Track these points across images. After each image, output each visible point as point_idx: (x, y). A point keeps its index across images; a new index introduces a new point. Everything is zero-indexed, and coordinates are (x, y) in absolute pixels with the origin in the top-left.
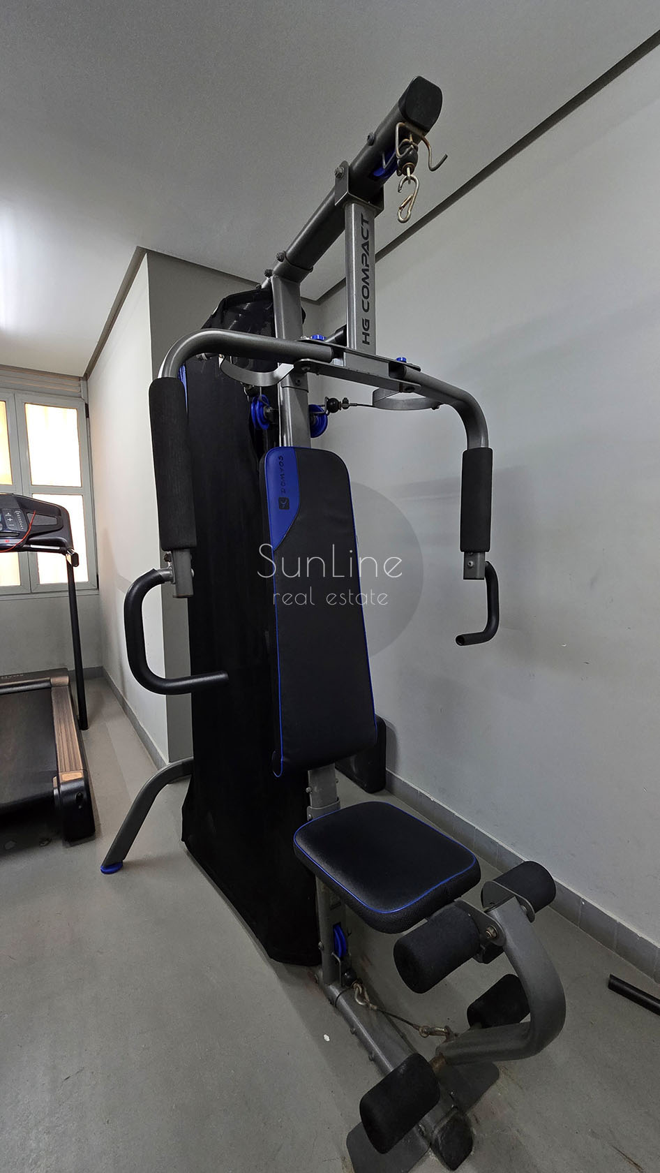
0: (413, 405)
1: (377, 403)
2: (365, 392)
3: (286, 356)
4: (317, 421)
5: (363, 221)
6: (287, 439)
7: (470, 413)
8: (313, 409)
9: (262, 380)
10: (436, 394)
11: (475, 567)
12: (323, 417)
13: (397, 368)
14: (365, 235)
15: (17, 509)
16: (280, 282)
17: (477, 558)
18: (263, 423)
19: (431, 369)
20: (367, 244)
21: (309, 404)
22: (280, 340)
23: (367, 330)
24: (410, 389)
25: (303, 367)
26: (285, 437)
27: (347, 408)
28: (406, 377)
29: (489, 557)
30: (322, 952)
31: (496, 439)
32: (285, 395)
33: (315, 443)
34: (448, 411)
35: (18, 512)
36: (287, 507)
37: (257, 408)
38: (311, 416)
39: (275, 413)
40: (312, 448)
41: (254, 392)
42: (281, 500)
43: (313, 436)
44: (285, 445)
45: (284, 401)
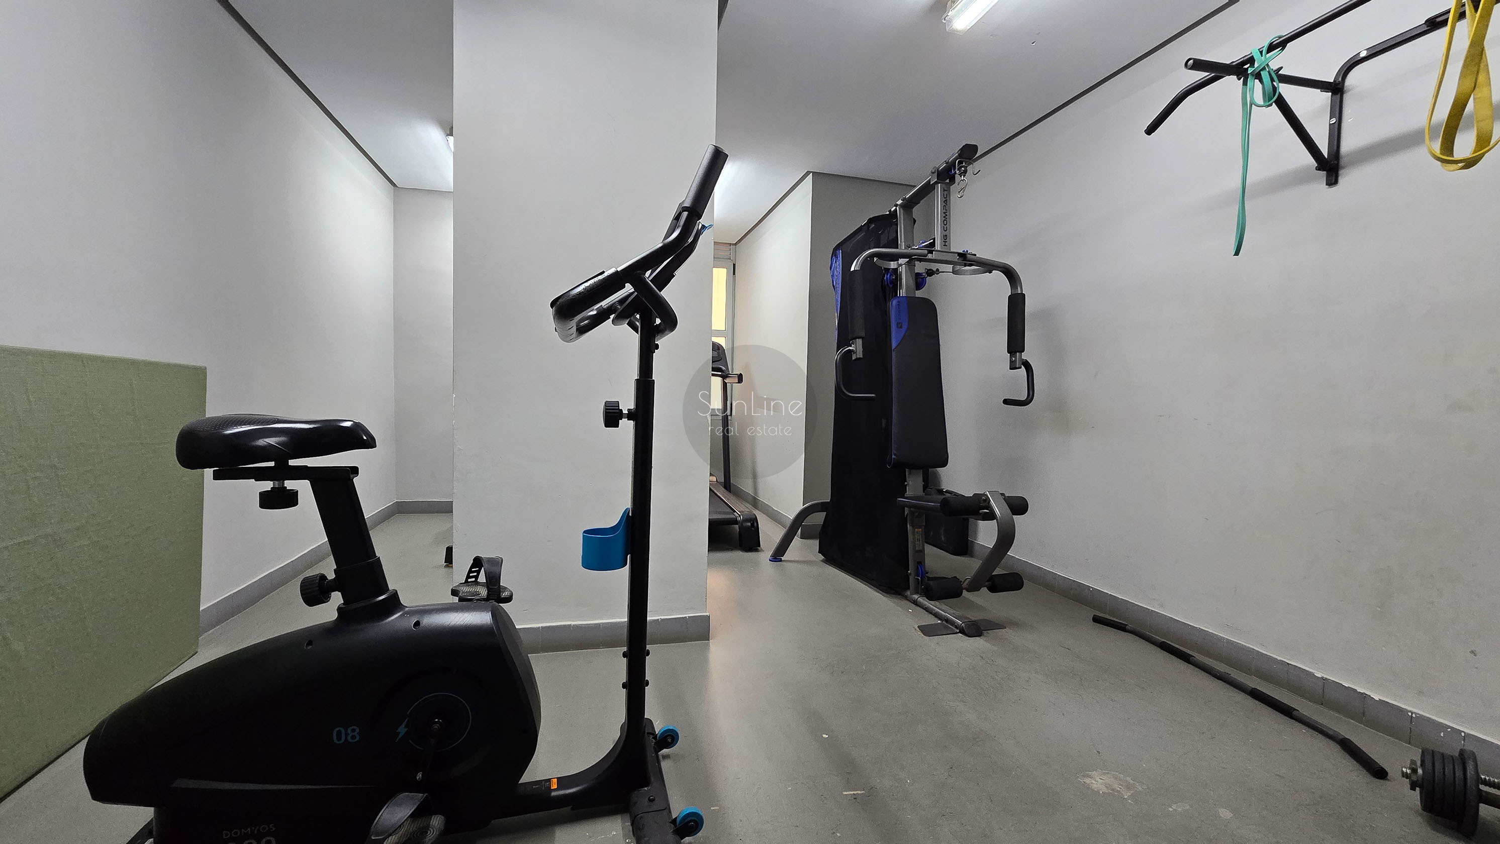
0: (975, 272)
1: (954, 272)
2: (949, 268)
3: (903, 256)
4: (919, 281)
5: (944, 190)
6: (902, 293)
7: (1010, 274)
8: (918, 275)
9: (893, 265)
10: (988, 266)
11: (1015, 360)
12: (924, 279)
13: (963, 256)
14: (945, 197)
16: (901, 209)
17: (1016, 355)
18: (890, 284)
19: (982, 253)
20: (946, 200)
21: (916, 272)
22: (902, 248)
23: (946, 239)
24: (971, 265)
25: (912, 259)
26: (901, 291)
27: (938, 274)
28: (967, 260)
29: (1025, 356)
30: (910, 576)
31: (1027, 288)
32: (903, 270)
33: (919, 294)
34: (998, 276)
36: (901, 327)
37: (889, 276)
38: (916, 279)
39: (897, 277)
40: (917, 296)
41: (887, 270)
42: (898, 324)
43: (916, 290)
44: (901, 295)
45: (901, 272)
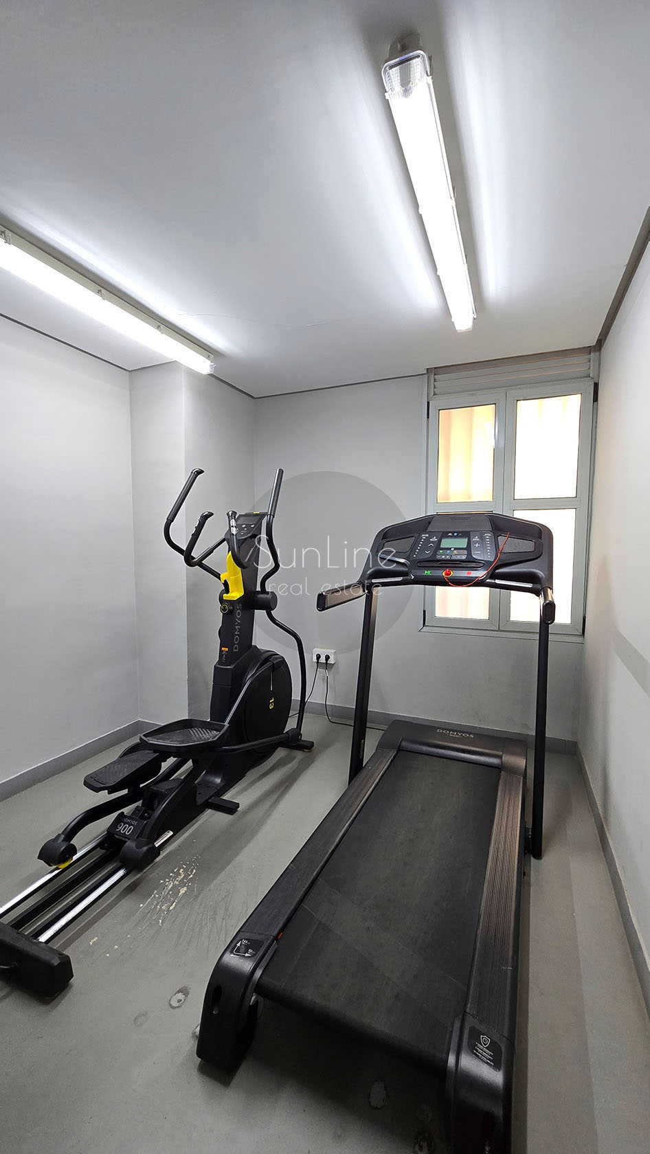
15: (488, 532)
35: (488, 535)
